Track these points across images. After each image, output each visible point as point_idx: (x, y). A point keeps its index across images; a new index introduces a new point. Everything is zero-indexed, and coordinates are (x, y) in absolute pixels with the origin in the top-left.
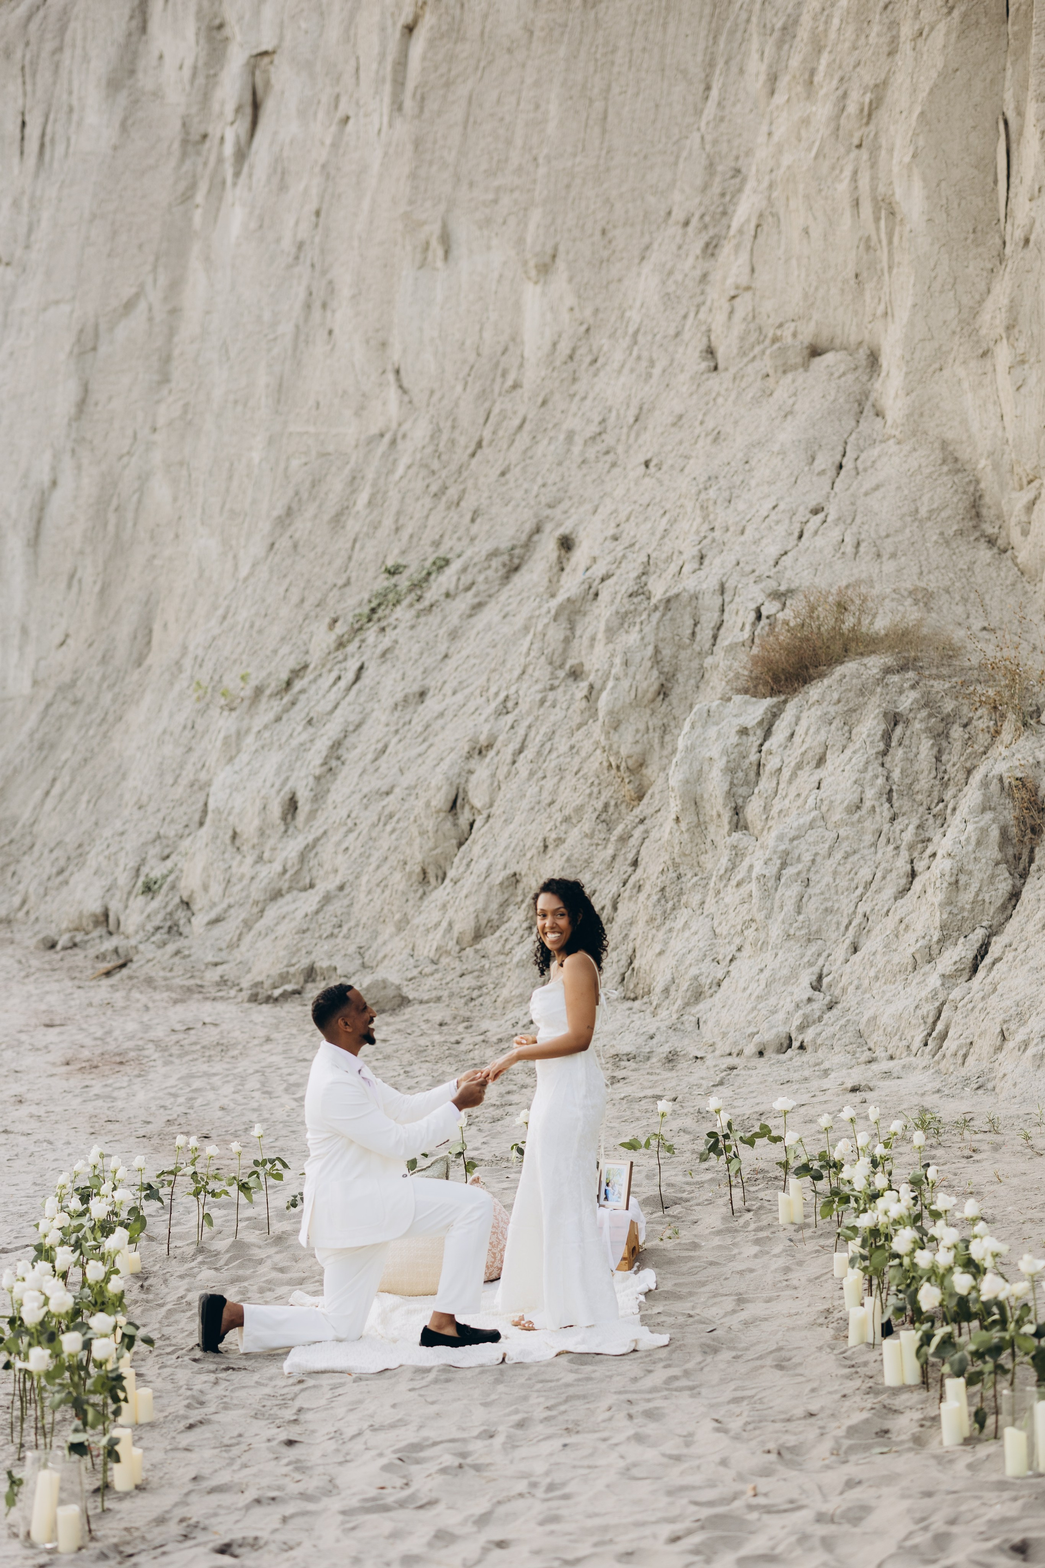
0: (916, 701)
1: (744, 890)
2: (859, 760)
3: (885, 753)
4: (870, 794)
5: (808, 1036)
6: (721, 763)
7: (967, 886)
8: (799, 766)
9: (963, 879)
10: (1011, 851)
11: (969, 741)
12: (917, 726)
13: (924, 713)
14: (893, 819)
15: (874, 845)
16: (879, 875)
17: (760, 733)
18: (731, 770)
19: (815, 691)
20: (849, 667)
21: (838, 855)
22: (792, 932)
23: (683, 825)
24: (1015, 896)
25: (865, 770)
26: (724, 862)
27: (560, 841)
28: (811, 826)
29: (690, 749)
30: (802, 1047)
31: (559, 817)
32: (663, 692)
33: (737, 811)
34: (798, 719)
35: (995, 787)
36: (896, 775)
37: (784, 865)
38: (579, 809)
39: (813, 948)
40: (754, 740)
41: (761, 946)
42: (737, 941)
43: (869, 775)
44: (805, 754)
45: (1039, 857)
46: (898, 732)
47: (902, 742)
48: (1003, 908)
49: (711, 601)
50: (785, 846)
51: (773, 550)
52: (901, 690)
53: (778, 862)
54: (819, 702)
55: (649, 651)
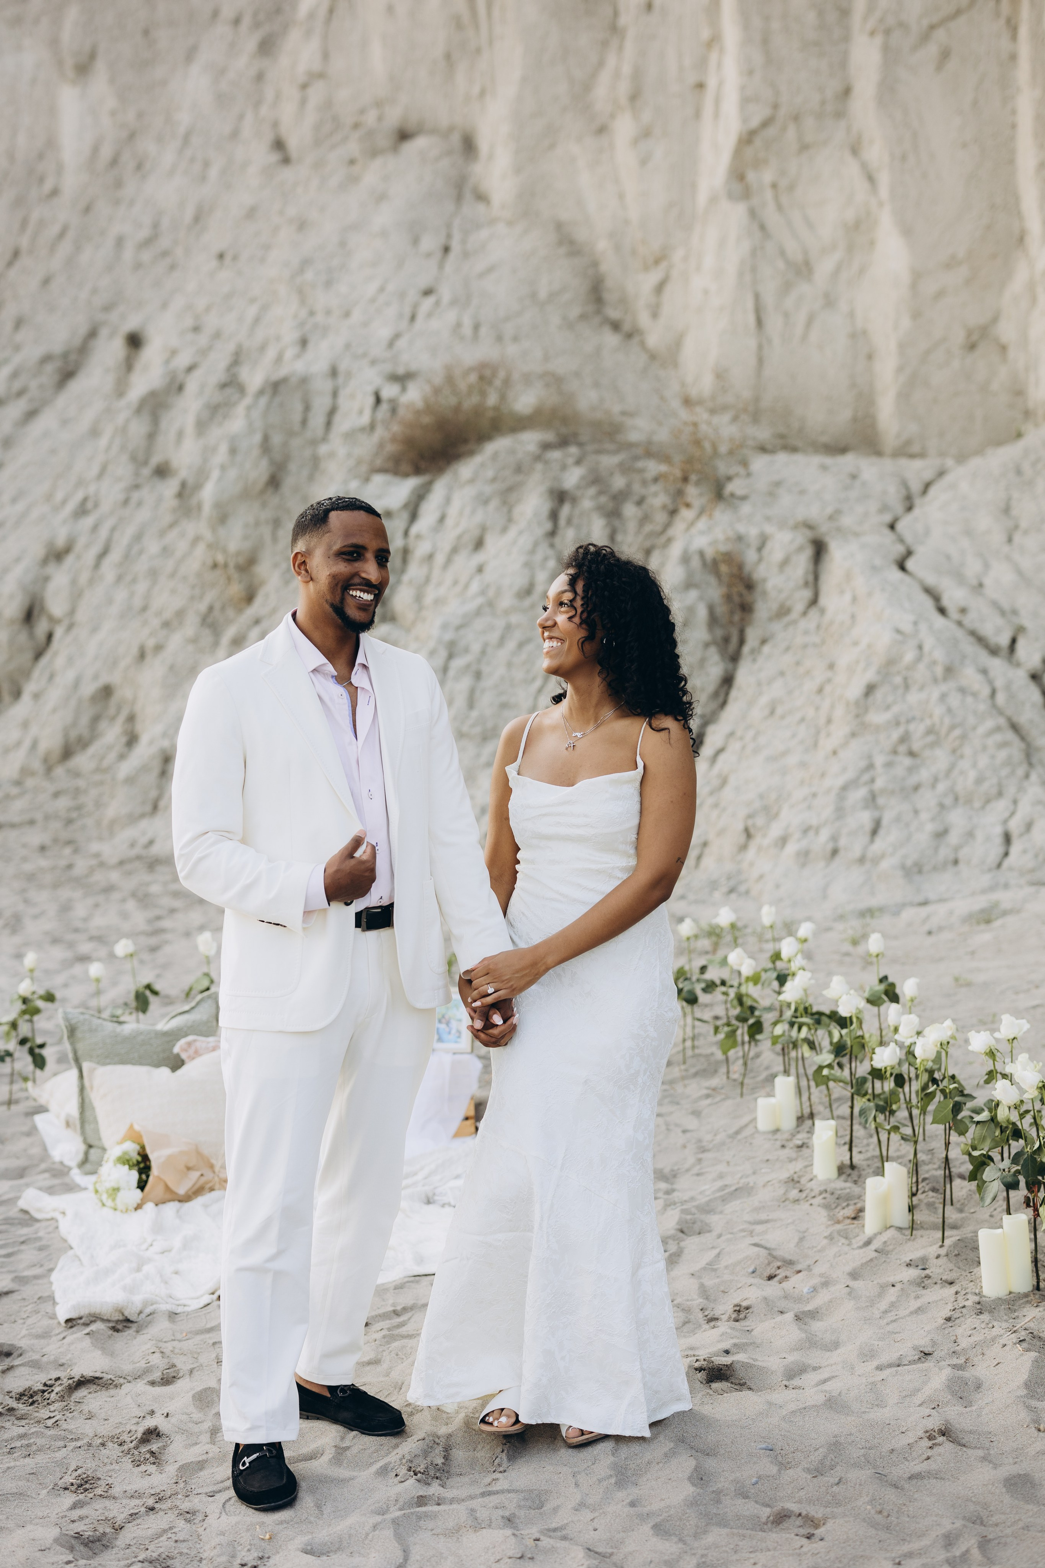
0: (583, 478)
2: (526, 541)
3: (553, 533)
8: (455, 550)
10: (719, 633)
11: (645, 519)
12: (587, 504)
13: (592, 491)
17: (405, 516)
19: (465, 469)
20: (499, 445)
21: (511, 645)
22: (465, 729)
24: (728, 681)
25: (533, 552)
27: (159, 648)
28: (478, 612)
31: (156, 622)
32: (273, 482)
34: (448, 500)
35: (696, 562)
37: (451, 656)
38: (180, 614)
44: (459, 537)
45: (752, 636)
46: (565, 511)
47: (569, 522)
48: (716, 694)
49: (322, 386)
50: (448, 636)
51: (384, 333)
52: (564, 467)
53: (443, 654)
54: (472, 481)
55: (257, 438)
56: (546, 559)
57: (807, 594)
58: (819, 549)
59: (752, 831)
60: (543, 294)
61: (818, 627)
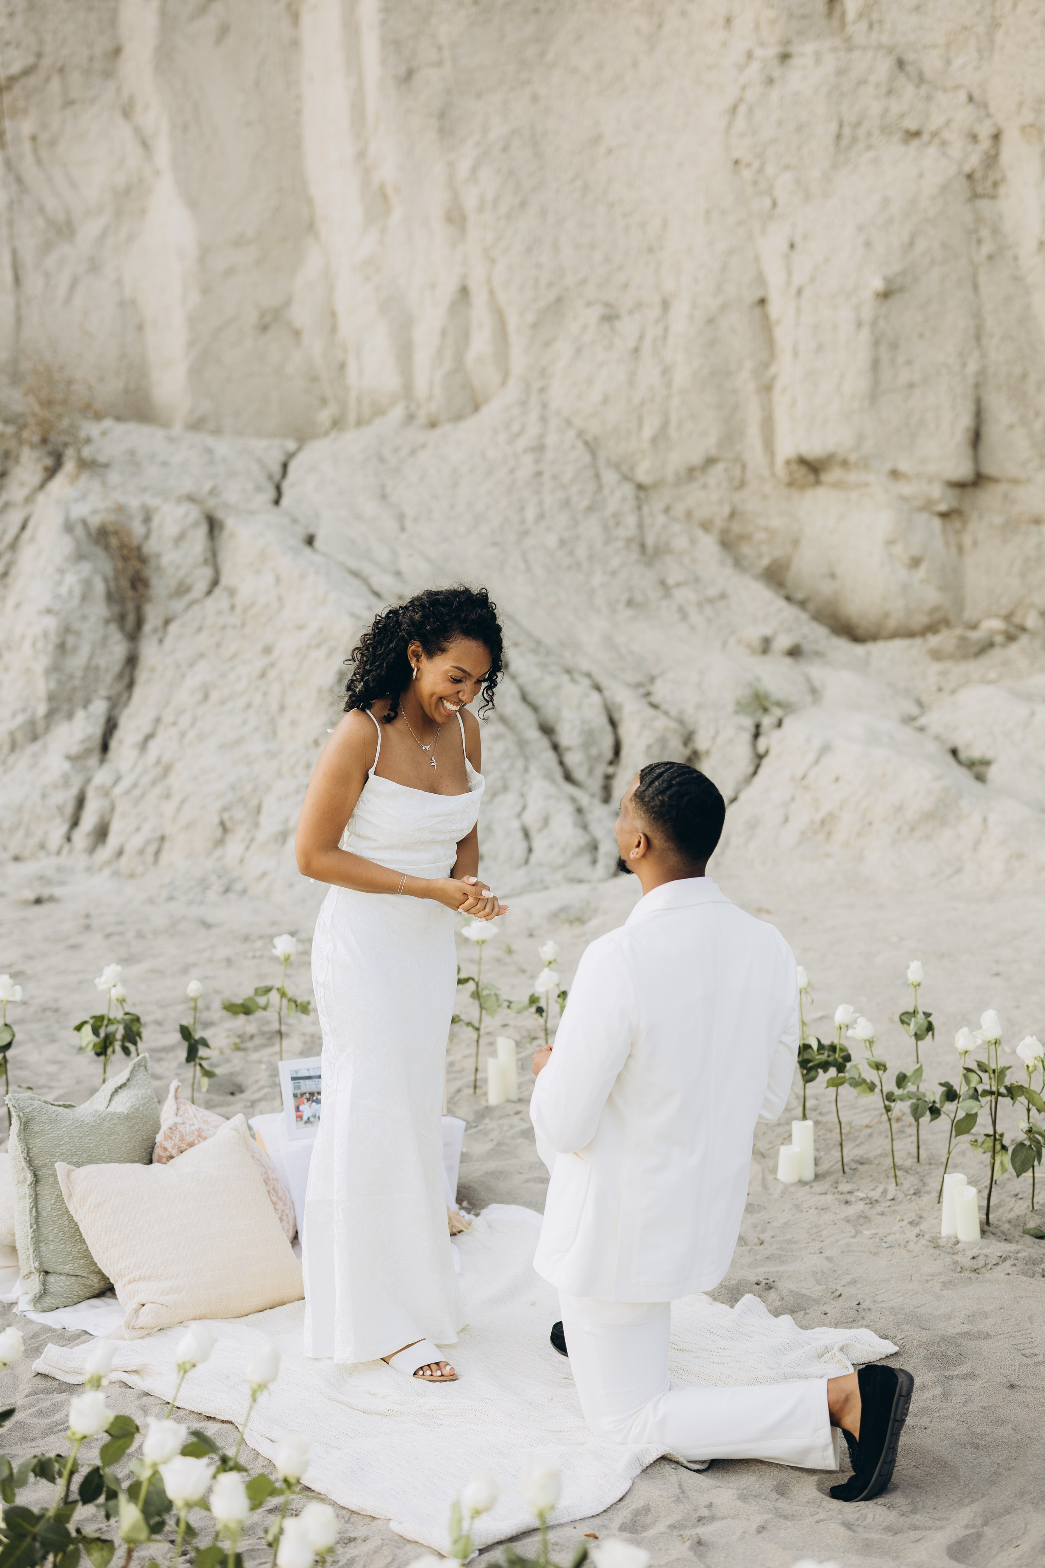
7: (75, 649)
9: (71, 640)
10: (116, 609)
24: (132, 661)
35: (81, 532)
45: (153, 616)
48: (120, 676)
57: (207, 572)
58: (213, 525)
59: (229, 825)
61: (233, 607)
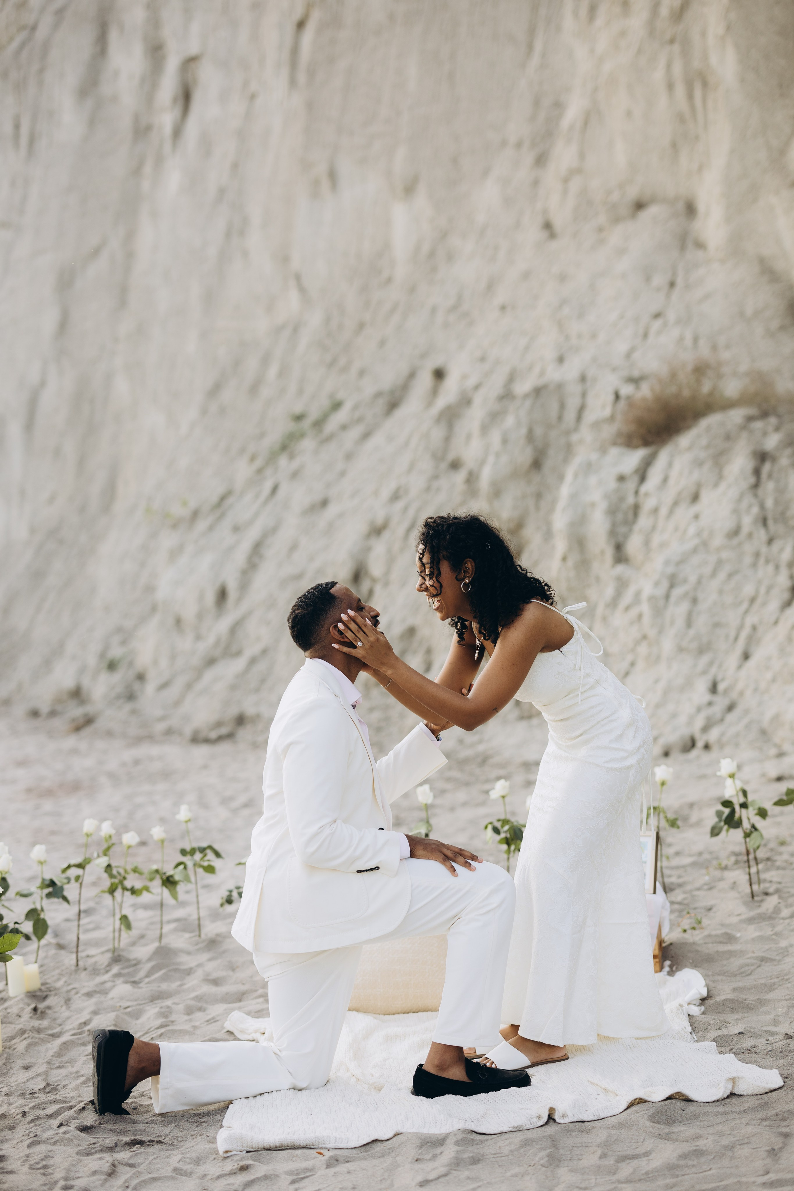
0: (780, 441)
1: (633, 613)
2: (733, 492)
3: (756, 486)
4: (747, 521)
5: (713, 735)
6: (602, 506)
8: (676, 503)
12: (783, 461)
13: (788, 451)
14: (770, 541)
15: (754, 565)
16: (763, 590)
17: (636, 479)
18: (612, 512)
19: (684, 440)
20: (712, 420)
21: (722, 576)
22: (683, 644)
23: (570, 563)
25: (740, 500)
26: (610, 591)
28: (695, 550)
29: (574, 496)
30: (707, 747)
32: (537, 464)
33: (619, 547)
34: (670, 465)
36: (769, 503)
37: (672, 586)
39: (705, 659)
40: (631, 485)
41: (654, 660)
42: (630, 658)
43: (744, 504)
44: (680, 494)
46: (767, 468)
47: (770, 476)
49: (574, 390)
50: (670, 570)
51: (621, 347)
52: (765, 434)
53: (665, 584)
54: (690, 448)
55: (524, 431)
56: (750, 506)
60: (749, 311)
